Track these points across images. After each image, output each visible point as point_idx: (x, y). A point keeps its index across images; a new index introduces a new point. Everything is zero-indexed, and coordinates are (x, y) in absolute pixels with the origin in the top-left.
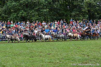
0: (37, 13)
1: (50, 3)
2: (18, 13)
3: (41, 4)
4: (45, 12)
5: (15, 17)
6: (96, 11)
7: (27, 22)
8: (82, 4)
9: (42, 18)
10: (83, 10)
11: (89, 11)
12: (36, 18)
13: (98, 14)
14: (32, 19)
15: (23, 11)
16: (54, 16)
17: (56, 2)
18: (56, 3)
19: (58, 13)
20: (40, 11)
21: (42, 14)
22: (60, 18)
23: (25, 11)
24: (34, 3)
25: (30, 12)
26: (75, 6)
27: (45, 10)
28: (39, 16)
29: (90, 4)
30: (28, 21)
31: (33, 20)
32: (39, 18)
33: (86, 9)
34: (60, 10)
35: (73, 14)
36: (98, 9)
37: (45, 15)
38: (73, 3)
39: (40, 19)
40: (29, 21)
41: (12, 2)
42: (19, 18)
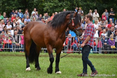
7: (33, 13)
9: (67, 4)
12: (52, 4)
14: (44, 6)
22: (105, 6)
30: (35, 9)
31: (45, 9)
32: (60, 4)
39: (61, 6)
40: (37, 11)
42: (15, 3)
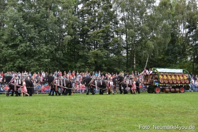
0: (36, 63)
1: (52, 52)
2: (15, 63)
3: (42, 52)
4: (46, 62)
5: (11, 67)
6: (104, 62)
8: (89, 54)
10: (89, 61)
11: (96, 62)
13: (106, 66)
15: (20, 60)
16: (57, 66)
17: (59, 50)
18: (59, 52)
19: (61, 63)
20: (40, 61)
21: (43, 64)
23: (23, 60)
24: (35, 51)
25: (29, 62)
26: (81, 57)
27: (46, 60)
28: (39, 67)
29: (97, 54)
33: (93, 59)
34: (63, 60)
35: (78, 65)
36: (106, 61)
37: (47, 65)
38: (78, 52)
41: (8, 49)
